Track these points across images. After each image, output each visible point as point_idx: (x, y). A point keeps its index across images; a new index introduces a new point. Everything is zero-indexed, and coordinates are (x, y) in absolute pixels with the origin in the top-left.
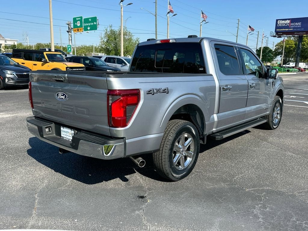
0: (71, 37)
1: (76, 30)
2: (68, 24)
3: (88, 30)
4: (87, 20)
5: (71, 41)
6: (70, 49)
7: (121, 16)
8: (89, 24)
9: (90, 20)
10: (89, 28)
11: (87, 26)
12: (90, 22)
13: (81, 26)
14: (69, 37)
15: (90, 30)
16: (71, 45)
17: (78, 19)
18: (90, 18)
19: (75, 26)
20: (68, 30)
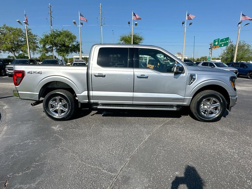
0: (211, 52)
1: (214, 47)
2: (210, 44)
3: (222, 46)
4: (222, 41)
5: (211, 54)
6: (209, 59)
7: (238, 34)
8: (223, 43)
9: (224, 40)
10: (223, 45)
11: (222, 44)
12: (224, 41)
13: (218, 44)
14: (210, 52)
15: (223, 46)
16: (210, 56)
17: (217, 40)
18: (224, 39)
19: (215, 45)
20: (210, 48)
